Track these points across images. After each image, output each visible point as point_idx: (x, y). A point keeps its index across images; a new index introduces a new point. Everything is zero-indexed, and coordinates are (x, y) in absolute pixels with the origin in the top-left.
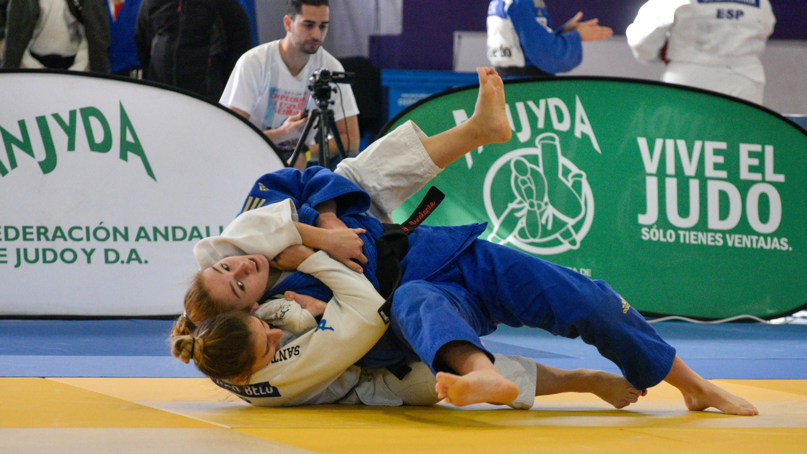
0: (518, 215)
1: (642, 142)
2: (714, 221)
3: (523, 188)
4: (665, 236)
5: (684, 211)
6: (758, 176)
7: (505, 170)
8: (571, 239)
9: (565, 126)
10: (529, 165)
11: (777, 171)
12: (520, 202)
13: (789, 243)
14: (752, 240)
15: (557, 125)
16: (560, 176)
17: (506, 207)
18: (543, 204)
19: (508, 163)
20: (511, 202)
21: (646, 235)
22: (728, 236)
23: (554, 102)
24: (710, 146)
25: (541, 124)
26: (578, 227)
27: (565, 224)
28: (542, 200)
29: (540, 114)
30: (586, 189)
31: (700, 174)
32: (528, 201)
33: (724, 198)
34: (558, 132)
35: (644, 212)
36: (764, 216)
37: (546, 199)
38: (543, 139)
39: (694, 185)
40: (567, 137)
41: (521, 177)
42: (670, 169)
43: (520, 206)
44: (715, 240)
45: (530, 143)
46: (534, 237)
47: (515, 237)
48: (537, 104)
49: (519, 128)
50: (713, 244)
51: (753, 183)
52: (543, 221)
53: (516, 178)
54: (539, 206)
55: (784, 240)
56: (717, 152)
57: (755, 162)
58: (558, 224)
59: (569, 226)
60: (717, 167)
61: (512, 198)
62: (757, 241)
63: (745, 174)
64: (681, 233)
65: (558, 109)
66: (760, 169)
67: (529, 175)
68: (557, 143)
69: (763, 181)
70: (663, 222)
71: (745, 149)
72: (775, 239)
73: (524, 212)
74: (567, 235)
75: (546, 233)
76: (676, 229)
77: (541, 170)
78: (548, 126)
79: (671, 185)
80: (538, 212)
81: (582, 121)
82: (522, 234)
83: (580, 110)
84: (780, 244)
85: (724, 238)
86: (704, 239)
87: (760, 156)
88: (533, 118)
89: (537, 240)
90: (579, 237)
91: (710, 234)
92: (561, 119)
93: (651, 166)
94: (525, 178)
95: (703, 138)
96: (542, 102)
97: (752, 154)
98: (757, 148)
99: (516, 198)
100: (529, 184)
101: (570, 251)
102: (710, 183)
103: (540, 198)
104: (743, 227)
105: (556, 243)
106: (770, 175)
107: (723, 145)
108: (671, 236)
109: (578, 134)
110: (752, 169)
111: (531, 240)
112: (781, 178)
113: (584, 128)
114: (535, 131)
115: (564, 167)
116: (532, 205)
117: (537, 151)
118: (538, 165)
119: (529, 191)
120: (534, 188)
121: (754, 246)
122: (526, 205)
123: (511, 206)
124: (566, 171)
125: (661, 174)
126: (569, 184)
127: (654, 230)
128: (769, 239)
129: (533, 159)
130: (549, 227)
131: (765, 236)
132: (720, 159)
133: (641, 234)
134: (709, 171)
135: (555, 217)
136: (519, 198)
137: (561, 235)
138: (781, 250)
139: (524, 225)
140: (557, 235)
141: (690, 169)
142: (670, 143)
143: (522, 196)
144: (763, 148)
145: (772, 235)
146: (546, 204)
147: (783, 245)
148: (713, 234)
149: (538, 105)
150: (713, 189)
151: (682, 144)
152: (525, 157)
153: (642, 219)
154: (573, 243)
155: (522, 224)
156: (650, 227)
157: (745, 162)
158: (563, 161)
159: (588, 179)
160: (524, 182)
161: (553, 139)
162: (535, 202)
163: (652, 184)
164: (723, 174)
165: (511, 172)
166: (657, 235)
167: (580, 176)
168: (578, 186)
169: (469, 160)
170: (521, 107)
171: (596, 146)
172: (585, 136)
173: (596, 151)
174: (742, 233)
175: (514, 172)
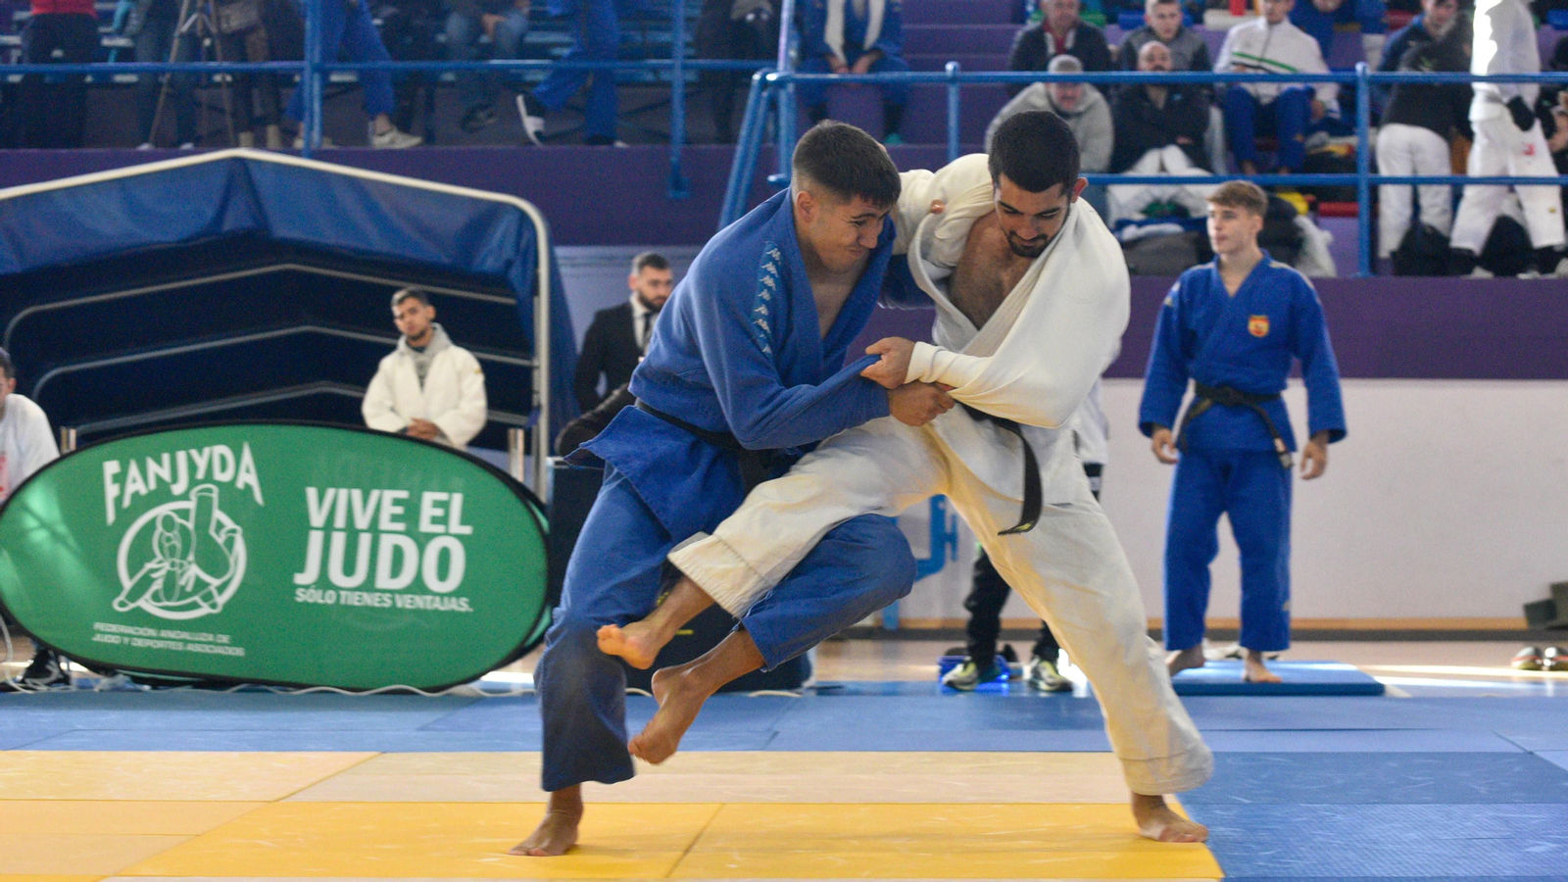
0: (154, 575)
1: (312, 493)
2: (383, 580)
3: (167, 545)
4: (323, 598)
5: (349, 568)
6: (439, 529)
8: (211, 602)
9: (225, 477)
10: (178, 520)
11: (464, 522)
12: (160, 562)
13: (470, 604)
14: (425, 601)
15: (219, 476)
16: (212, 532)
17: (143, 567)
18: (186, 563)
19: (155, 519)
20: (149, 561)
21: (301, 596)
22: (397, 596)
23: (222, 449)
24: (389, 495)
25: (200, 475)
26: (221, 589)
27: (207, 585)
28: (186, 559)
29: (202, 463)
30: (240, 547)
31: (374, 529)
32: (169, 560)
33: (398, 554)
34: (219, 484)
35: (301, 569)
36: (443, 572)
37: (191, 557)
38: (202, 491)
39: (365, 540)
40: (227, 488)
41: (166, 534)
42: (340, 521)
43: (159, 567)
44: (382, 601)
45: (185, 497)
46: (169, 600)
47: (147, 600)
48: (200, 452)
49: (175, 479)
50: (379, 605)
51: (434, 535)
52: (183, 583)
53: (162, 534)
54: (181, 566)
55: (463, 601)
56: (397, 502)
57: (439, 512)
58: (200, 585)
59: (212, 589)
60: (395, 518)
61: (151, 557)
62: (432, 601)
63: (425, 526)
64: (343, 593)
65: (223, 459)
66: (443, 520)
67: (176, 532)
68: (215, 495)
69: (447, 534)
70: (323, 582)
71: (429, 497)
72: (454, 600)
73: (163, 573)
74: (208, 597)
75: (184, 595)
76: (337, 589)
77: (190, 525)
78: (209, 476)
79: (339, 540)
80: (179, 572)
81: (248, 471)
82: (156, 597)
83: (247, 457)
84: (459, 605)
85: (393, 599)
86: (370, 600)
87: (445, 505)
88: (192, 467)
89: (172, 604)
90: (222, 600)
91: (376, 595)
92: (224, 468)
93: (317, 518)
94: (171, 535)
95: (381, 487)
96: (207, 451)
97: (437, 504)
98: (443, 496)
99: (155, 557)
100: (174, 542)
101: (210, 615)
102: (384, 537)
103: (184, 556)
104: (418, 586)
105: (194, 606)
106: (456, 527)
107: (403, 494)
108: (330, 598)
109: (240, 485)
110: (435, 520)
111: (165, 603)
112: (467, 530)
113: (248, 478)
114: (193, 482)
115: (218, 522)
116: (173, 565)
117: (190, 505)
118: (187, 520)
119: (172, 550)
120: (179, 546)
121: (428, 607)
122: (167, 566)
123: (149, 566)
124: (220, 526)
125: (328, 528)
126: (220, 540)
127: (312, 591)
128: (446, 599)
129: (184, 513)
130: (189, 589)
131: (442, 595)
132: (399, 510)
133: (295, 595)
134: (385, 523)
135: (197, 578)
136: (160, 557)
137: (200, 597)
138: (459, 612)
139: (160, 587)
140: (197, 598)
141: (362, 522)
142: (343, 493)
143: (163, 554)
144: (451, 498)
145: (450, 595)
146: (190, 563)
147: (462, 605)
148: (380, 594)
149: (201, 454)
150: (387, 543)
151: (357, 494)
152: (177, 511)
153: (300, 579)
154: (214, 606)
155: (157, 585)
156: (307, 587)
157: (428, 510)
158: (218, 515)
159: (243, 535)
160: (169, 539)
161: (211, 491)
162: (177, 561)
163: (316, 540)
164: (401, 526)
165: (155, 528)
166: (315, 597)
167: (235, 531)
168: (230, 543)
169: (111, 517)
170: (181, 456)
171: (258, 497)
172: (248, 487)
173: (256, 503)
174: (415, 593)
175: (160, 528)
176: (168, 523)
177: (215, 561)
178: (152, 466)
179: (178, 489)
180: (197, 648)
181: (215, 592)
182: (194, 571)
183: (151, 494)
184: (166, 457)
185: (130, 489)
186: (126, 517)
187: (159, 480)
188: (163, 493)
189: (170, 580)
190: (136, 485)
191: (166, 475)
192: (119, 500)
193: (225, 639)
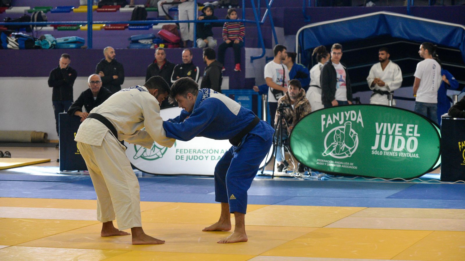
0: (334, 146)
1: (377, 124)
2: (395, 149)
3: (337, 138)
4: (379, 153)
5: (386, 145)
6: (411, 135)
7: (334, 132)
8: (349, 154)
9: (354, 120)
10: (341, 131)
11: (418, 133)
12: (336, 143)
13: (419, 156)
14: (407, 155)
15: (352, 119)
16: (350, 135)
17: (331, 144)
18: (342, 143)
19: (334, 131)
20: (333, 142)
21: (373, 153)
22: (399, 153)
23: (353, 112)
24: (398, 125)
25: (347, 119)
26: (352, 150)
27: (348, 149)
28: (342, 142)
29: (348, 116)
30: (357, 139)
31: (393, 134)
32: (338, 142)
33: (400, 141)
34: (352, 121)
35: (374, 145)
36: (412, 147)
37: (344, 142)
38: (347, 123)
39: (391, 138)
40: (354, 123)
41: (337, 135)
42: (384, 132)
43: (335, 144)
44: (395, 154)
45: (343, 125)
46: (337, 153)
47: (331, 153)
49: (340, 120)
50: (394, 155)
51: (410, 136)
52: (341, 148)
53: (336, 135)
54: (341, 144)
55: (417, 155)
56: (400, 127)
57: (411, 130)
58: (346, 149)
59: (349, 150)
60: (399, 132)
61: (333, 141)
62: (408, 155)
63: (407, 134)
64: (384, 152)
65: (353, 114)
66: (413, 132)
67: (340, 134)
68: (351, 125)
69: (413, 136)
70: (379, 149)
71: (408, 126)
72: (414, 154)
73: (336, 145)
74: (348, 153)
75: (341, 152)
76: (383, 151)
77: (344, 133)
78: (349, 119)
79: (384, 137)
80: (340, 146)
81: (360, 118)
82: (334, 152)
83: (360, 114)
84: (416, 156)
85: (398, 154)
86: (392, 154)
87: (413, 128)
88: (345, 116)
89: (338, 154)
90: (351, 153)
91: (393, 153)
92: (353, 117)
93: (378, 132)
94: (339, 135)
95: (396, 123)
96: (349, 112)
97: (410, 128)
98: (413, 126)
99: (334, 141)
100: (339, 137)
101: (348, 157)
102: (396, 137)
103: (342, 141)
104: (405, 151)
105: (344, 155)
106: (416, 134)
107: (402, 125)
108: (381, 153)
109: (358, 122)
110: (410, 132)
111: (336, 154)
113: (360, 120)
114: (345, 121)
115: (351, 132)
116: (339, 143)
117: (344, 127)
118: (343, 131)
119: (339, 139)
120: (341, 138)
121: (407, 156)
122: (337, 144)
123: (332, 144)
124: (352, 133)
125: (381, 134)
126: (352, 137)
127: (376, 151)
128: (412, 154)
129: (342, 129)
130: (343, 150)
132: (400, 129)
133: (372, 152)
134: (396, 133)
135: (345, 147)
136: (335, 141)
137: (346, 153)
138: (416, 158)
139: (335, 149)
140: (345, 153)
141: (390, 132)
142: (385, 124)
143: (336, 140)
144: (414, 126)
145: (414, 153)
146: (343, 143)
147: (417, 156)
148: (395, 153)
149: (347, 113)
150: (397, 138)
151: (389, 125)
152: (340, 129)
153: (373, 148)
154: (349, 155)
155: (334, 149)
156: (375, 150)
157: (408, 130)
158: (351, 130)
159: (358, 136)
160: (338, 136)
161: (350, 123)
162: (340, 142)
163: (378, 137)
164: (401, 134)
165: (334, 133)
166: (377, 153)
167: (356, 134)
168: (354, 138)
169: (323, 130)
170: (342, 113)
171: (363, 125)
172: (360, 122)
173: (362, 127)
174: (404, 152)
175: (336, 133)
176: (338, 132)
177: (350, 143)
178: (334, 116)
179: (341, 123)
180: (345, 167)
181: (350, 151)
182: (344, 145)
183: (333, 124)
184: (338, 114)
185: (328, 122)
186: (327, 130)
187: (336, 120)
188: (337, 124)
189: (338, 147)
190: (330, 121)
191: (338, 119)
192: (325, 126)
193: (352, 164)
